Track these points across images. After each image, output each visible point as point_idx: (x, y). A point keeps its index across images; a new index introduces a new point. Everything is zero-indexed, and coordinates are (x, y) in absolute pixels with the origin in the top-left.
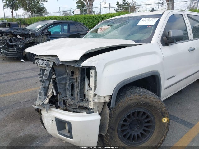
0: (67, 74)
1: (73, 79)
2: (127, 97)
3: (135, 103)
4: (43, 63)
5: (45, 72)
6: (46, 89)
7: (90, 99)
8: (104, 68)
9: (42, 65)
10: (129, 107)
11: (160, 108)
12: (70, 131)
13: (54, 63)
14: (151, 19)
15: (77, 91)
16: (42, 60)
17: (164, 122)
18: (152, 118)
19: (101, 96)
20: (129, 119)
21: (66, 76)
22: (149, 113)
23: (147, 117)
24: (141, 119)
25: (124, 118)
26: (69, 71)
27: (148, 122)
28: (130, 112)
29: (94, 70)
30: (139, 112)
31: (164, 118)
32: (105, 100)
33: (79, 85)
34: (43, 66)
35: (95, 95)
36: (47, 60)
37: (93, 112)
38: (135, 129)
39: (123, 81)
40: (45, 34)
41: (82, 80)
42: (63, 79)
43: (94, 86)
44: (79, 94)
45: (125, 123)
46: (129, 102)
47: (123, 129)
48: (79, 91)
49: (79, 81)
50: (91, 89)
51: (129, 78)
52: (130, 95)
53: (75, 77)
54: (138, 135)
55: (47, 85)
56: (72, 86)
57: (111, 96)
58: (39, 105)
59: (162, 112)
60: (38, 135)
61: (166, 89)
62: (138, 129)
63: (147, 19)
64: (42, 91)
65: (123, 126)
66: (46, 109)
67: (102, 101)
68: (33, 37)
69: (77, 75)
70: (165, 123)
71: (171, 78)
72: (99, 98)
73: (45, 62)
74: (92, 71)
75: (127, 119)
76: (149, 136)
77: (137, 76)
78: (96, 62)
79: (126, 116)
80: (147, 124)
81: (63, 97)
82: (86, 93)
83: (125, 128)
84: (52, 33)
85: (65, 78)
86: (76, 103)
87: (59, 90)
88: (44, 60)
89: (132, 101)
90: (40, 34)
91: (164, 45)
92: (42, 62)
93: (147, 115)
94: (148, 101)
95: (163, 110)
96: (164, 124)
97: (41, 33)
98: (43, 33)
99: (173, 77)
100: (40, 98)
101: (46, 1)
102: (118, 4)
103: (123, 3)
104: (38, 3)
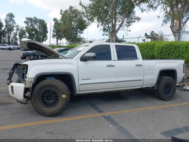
8: (33, 66)
18: (58, 95)
19: (29, 78)
20: (46, 93)
22: (56, 92)
25: (43, 92)
27: (56, 97)
28: (46, 89)
31: (63, 95)
32: (31, 80)
46: (44, 84)
57: (34, 78)
61: (80, 85)
71: (86, 79)
76: (56, 104)
89: (46, 83)
96: (63, 98)
99: (89, 79)
101: (82, 33)
102: (146, 35)
103: (151, 34)
104: (76, 34)
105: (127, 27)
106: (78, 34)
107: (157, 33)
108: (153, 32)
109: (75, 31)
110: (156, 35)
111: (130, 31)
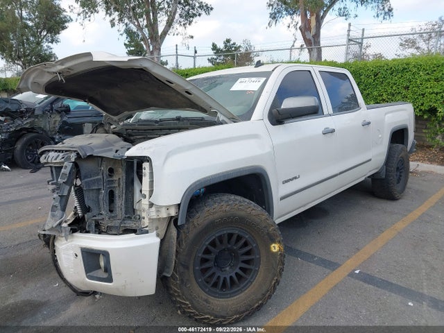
0: (101, 174)
1: (112, 181)
2: (206, 209)
3: (222, 219)
4: (59, 156)
5: (63, 170)
6: (64, 200)
7: (144, 215)
8: (166, 159)
9: (56, 159)
10: (212, 225)
11: (265, 227)
12: (107, 269)
13: (78, 154)
14: (253, 79)
15: (120, 202)
16: (56, 151)
17: (274, 250)
18: (254, 245)
19: (161, 207)
20: (213, 249)
21: (100, 177)
22: (247, 237)
23: (246, 244)
24: (235, 248)
25: (205, 247)
26: (104, 168)
27: (248, 253)
28: (214, 235)
29: (148, 163)
30: (230, 236)
31: (273, 245)
32: (169, 214)
33: (124, 192)
34: (58, 161)
35: (151, 205)
36: (66, 151)
37: (147, 232)
38: (228, 268)
39: (198, 181)
40: (57, 111)
41: (130, 185)
42: (94, 182)
43: (150, 191)
44: (123, 207)
45: (207, 256)
46: (211, 217)
47: (203, 267)
48: (123, 202)
49: (123, 184)
50: (144, 196)
51: (209, 177)
52: (213, 205)
53: (115, 178)
54: (231, 277)
55: (65, 193)
56: (111, 195)
57: (179, 205)
58: (52, 229)
59: (268, 234)
60: (46, 299)
61: (281, 199)
62: (231, 267)
63: (247, 79)
64: (57, 204)
65: (204, 261)
66: (63, 235)
67: (164, 214)
68: (29, 117)
69: (120, 175)
70: (277, 252)
71: (291, 180)
72: (158, 211)
73: (61, 155)
74: (146, 165)
75: (210, 247)
76: (252, 278)
77: (224, 174)
78: (152, 150)
79: (207, 243)
80: (246, 258)
81: (95, 216)
82: (136, 206)
83: (207, 265)
84: (72, 109)
85: (98, 180)
86: (117, 225)
87: (88, 203)
88: (59, 151)
89: (216, 216)
90: (46, 110)
91: (273, 124)
92: (56, 154)
93: (244, 240)
94: (242, 213)
95: (270, 230)
96: (274, 254)
97: (48, 108)
98: (52, 109)
99: (295, 178)
100: (53, 216)
101: (57, 42)
102: (214, 47)
103: (226, 46)
104: (39, 43)
105: (182, 28)
106: (45, 45)
107: (238, 44)
108: (228, 41)
109: (33, 35)
110: (235, 47)
111: (192, 37)
